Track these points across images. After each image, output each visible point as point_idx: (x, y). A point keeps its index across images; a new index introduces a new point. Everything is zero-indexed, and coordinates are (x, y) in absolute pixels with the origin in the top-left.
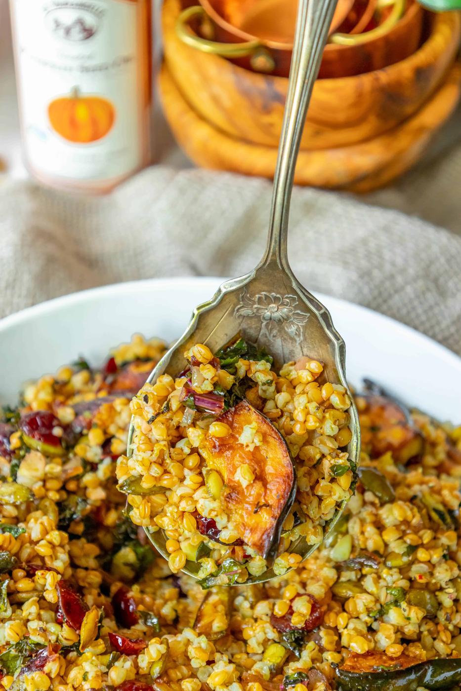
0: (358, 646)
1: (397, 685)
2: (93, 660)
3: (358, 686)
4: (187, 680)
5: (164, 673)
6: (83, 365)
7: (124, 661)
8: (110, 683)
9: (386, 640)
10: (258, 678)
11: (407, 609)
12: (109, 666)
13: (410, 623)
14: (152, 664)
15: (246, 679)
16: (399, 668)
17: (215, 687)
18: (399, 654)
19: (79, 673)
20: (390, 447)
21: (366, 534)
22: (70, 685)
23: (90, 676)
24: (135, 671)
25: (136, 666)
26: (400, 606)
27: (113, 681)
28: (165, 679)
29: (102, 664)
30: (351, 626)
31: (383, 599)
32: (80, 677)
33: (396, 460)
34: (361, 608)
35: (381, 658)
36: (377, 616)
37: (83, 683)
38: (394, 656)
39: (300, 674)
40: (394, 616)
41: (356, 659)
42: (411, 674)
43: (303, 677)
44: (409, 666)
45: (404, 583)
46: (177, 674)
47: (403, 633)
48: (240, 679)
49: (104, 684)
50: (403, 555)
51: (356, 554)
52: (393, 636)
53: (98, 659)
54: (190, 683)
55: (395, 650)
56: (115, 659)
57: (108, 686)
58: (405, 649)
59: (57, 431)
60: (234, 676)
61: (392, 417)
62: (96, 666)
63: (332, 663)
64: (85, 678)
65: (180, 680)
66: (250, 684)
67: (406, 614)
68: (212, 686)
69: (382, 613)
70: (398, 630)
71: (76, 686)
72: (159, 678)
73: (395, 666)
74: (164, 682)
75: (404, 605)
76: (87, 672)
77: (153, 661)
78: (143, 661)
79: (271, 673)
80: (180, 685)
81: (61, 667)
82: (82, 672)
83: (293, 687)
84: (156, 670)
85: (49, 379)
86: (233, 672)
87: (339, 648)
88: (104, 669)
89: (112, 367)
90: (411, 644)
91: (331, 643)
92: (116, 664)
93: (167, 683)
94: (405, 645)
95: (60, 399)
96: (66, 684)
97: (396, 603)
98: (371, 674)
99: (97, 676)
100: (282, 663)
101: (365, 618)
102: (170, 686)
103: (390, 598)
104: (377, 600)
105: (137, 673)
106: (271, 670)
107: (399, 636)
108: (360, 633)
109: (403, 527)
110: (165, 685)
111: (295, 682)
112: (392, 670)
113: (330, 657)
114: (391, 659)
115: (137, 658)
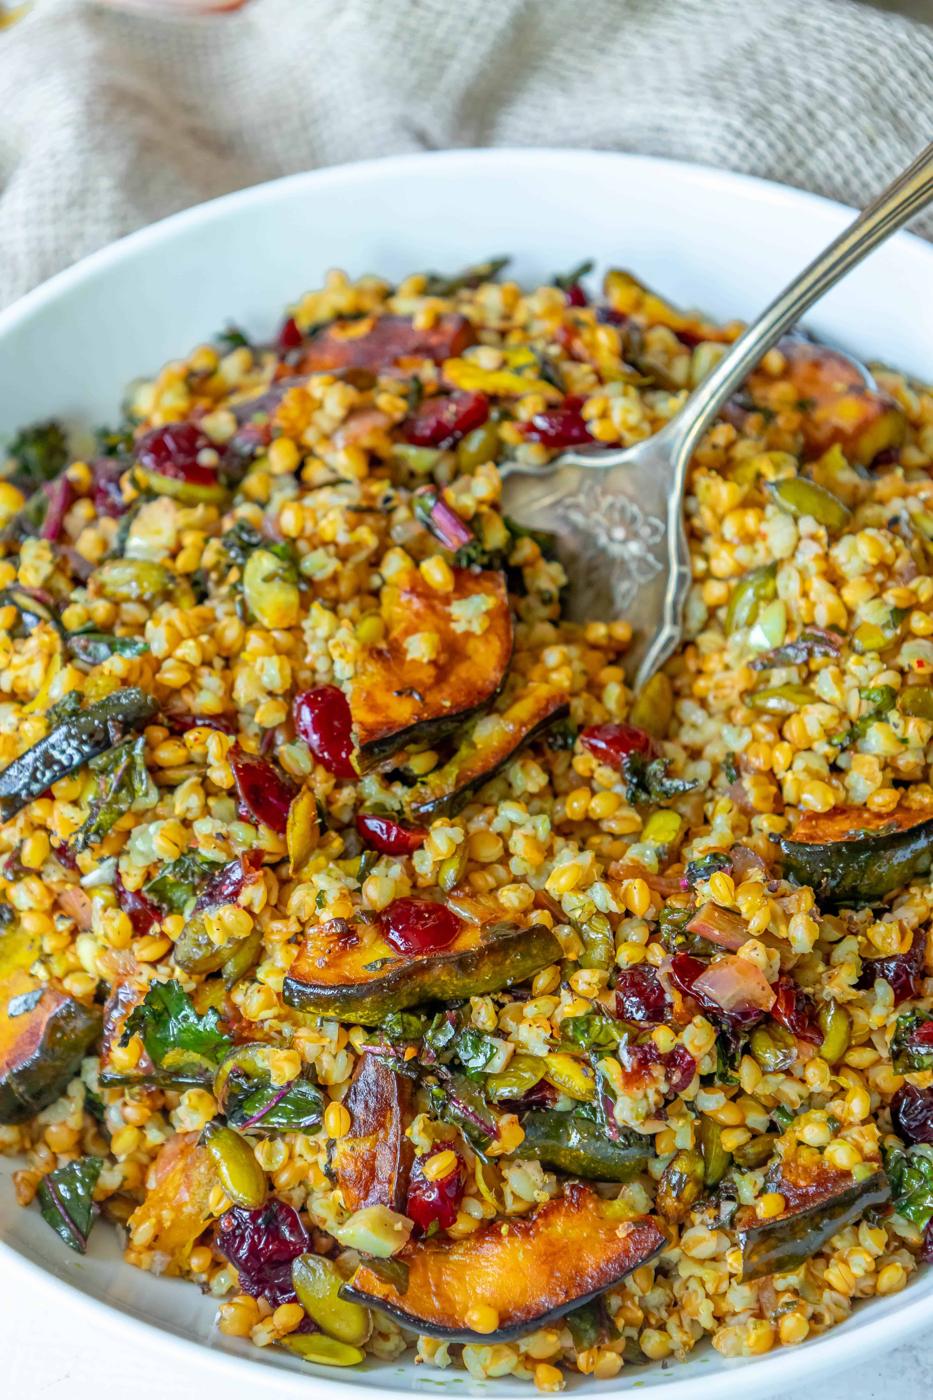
0: (816, 799)
1: (895, 862)
2: (331, 870)
3: (823, 868)
4: (508, 887)
5: (463, 881)
6: (235, 339)
7: (388, 866)
8: (366, 905)
9: (865, 782)
10: (638, 871)
11: (901, 723)
12: (362, 877)
13: (907, 749)
14: (440, 864)
15: (618, 874)
16: (895, 830)
17: (561, 896)
18: (893, 806)
19: (308, 894)
20: (838, 435)
21: (813, 595)
22: (293, 919)
23: (331, 897)
24: (409, 883)
25: (411, 872)
26: (886, 720)
27: (371, 902)
28: (467, 889)
29: (348, 875)
30: (799, 764)
31: (853, 712)
32: (311, 901)
33: (852, 459)
34: (814, 729)
35: (860, 816)
36: (846, 743)
37: (318, 912)
38: (884, 810)
39: (715, 856)
40: (877, 739)
41: (814, 823)
42: (919, 837)
43: (720, 861)
44: (915, 825)
45: (890, 678)
46: (486, 880)
47: (896, 769)
48: (606, 877)
49: (357, 909)
50: (885, 626)
51: (796, 633)
52: (879, 776)
53: (338, 866)
54: (515, 891)
55: (885, 799)
56: (371, 864)
57: (365, 913)
58: (903, 797)
59: (207, 458)
60: (594, 871)
61: (836, 381)
62: (338, 879)
63: (771, 835)
64: (321, 903)
65: (493, 891)
66: (626, 882)
67: (899, 732)
68: (554, 894)
69: (853, 737)
70: (887, 765)
71: (304, 919)
72: (455, 888)
73: (889, 827)
74: (467, 895)
75: (894, 716)
76: (323, 891)
77: (441, 858)
78: (424, 862)
79: (660, 861)
80: (496, 899)
81: (269, 891)
82: (314, 893)
83: (706, 881)
84: (449, 875)
85: (177, 369)
86: (592, 865)
87: (780, 806)
88: (353, 884)
89: (292, 336)
90: (912, 787)
91: (765, 799)
92: (374, 871)
93: (472, 897)
94: (902, 789)
95: (203, 403)
96: (286, 917)
97: (879, 715)
98: (847, 844)
99: (343, 896)
100: (678, 841)
101: (822, 748)
102: (478, 902)
103: (867, 708)
104: (843, 715)
105: (414, 886)
106: (659, 855)
107: (891, 775)
108: (816, 776)
109: (879, 577)
110: (469, 900)
111: (709, 870)
112: (883, 834)
113: (765, 823)
114: (879, 816)
115: (410, 858)
